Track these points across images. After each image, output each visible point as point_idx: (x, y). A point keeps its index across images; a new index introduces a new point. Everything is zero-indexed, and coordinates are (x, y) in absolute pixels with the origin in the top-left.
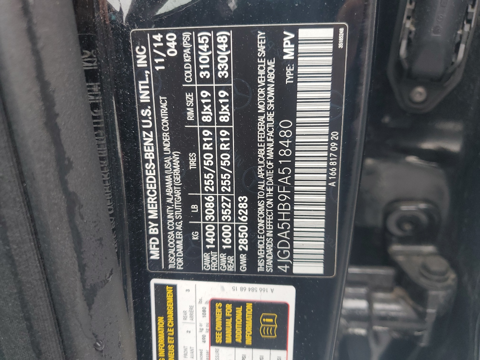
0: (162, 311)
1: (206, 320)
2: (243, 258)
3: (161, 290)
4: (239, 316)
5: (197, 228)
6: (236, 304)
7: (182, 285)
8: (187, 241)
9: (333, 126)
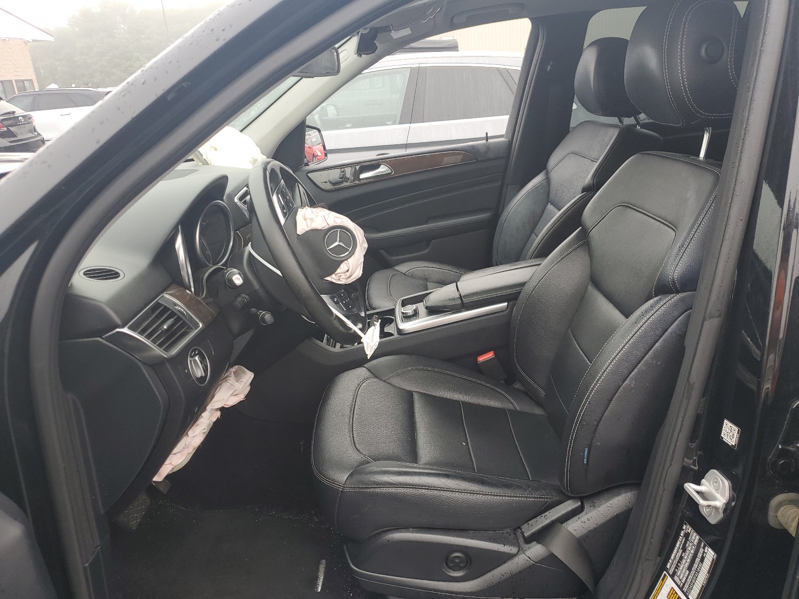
0: (663, 580)
1: (669, 591)
2: (682, 584)
3: (665, 575)
4: (675, 596)
5: (677, 569)
6: (676, 593)
7: (669, 578)
8: (674, 570)
9: (708, 573)
